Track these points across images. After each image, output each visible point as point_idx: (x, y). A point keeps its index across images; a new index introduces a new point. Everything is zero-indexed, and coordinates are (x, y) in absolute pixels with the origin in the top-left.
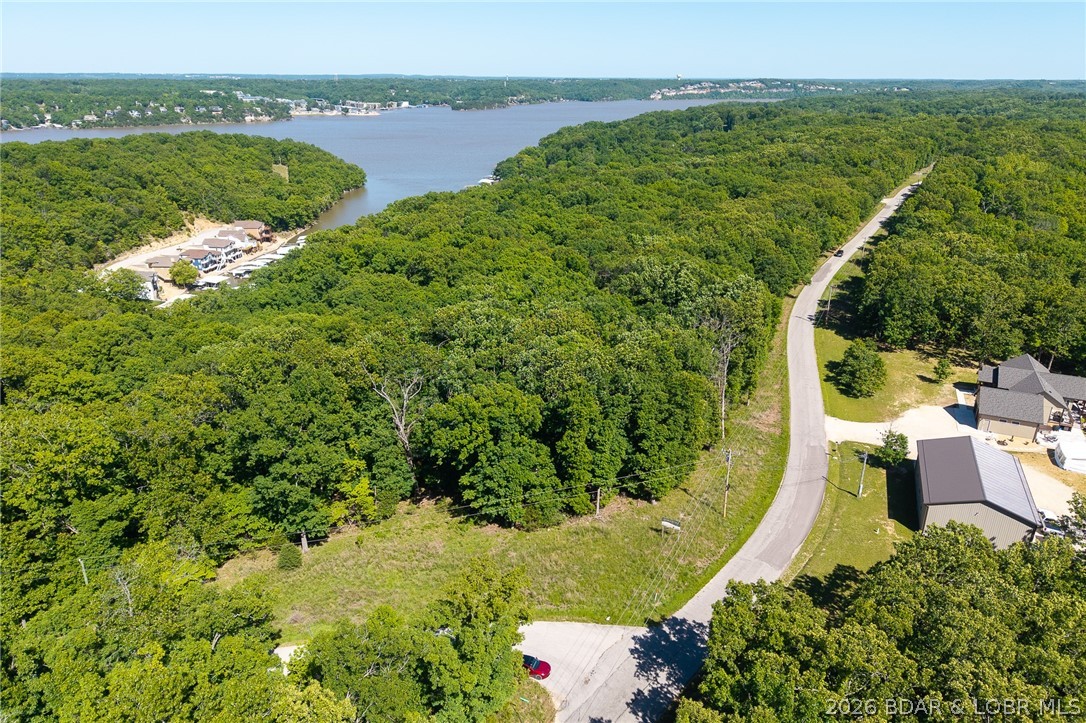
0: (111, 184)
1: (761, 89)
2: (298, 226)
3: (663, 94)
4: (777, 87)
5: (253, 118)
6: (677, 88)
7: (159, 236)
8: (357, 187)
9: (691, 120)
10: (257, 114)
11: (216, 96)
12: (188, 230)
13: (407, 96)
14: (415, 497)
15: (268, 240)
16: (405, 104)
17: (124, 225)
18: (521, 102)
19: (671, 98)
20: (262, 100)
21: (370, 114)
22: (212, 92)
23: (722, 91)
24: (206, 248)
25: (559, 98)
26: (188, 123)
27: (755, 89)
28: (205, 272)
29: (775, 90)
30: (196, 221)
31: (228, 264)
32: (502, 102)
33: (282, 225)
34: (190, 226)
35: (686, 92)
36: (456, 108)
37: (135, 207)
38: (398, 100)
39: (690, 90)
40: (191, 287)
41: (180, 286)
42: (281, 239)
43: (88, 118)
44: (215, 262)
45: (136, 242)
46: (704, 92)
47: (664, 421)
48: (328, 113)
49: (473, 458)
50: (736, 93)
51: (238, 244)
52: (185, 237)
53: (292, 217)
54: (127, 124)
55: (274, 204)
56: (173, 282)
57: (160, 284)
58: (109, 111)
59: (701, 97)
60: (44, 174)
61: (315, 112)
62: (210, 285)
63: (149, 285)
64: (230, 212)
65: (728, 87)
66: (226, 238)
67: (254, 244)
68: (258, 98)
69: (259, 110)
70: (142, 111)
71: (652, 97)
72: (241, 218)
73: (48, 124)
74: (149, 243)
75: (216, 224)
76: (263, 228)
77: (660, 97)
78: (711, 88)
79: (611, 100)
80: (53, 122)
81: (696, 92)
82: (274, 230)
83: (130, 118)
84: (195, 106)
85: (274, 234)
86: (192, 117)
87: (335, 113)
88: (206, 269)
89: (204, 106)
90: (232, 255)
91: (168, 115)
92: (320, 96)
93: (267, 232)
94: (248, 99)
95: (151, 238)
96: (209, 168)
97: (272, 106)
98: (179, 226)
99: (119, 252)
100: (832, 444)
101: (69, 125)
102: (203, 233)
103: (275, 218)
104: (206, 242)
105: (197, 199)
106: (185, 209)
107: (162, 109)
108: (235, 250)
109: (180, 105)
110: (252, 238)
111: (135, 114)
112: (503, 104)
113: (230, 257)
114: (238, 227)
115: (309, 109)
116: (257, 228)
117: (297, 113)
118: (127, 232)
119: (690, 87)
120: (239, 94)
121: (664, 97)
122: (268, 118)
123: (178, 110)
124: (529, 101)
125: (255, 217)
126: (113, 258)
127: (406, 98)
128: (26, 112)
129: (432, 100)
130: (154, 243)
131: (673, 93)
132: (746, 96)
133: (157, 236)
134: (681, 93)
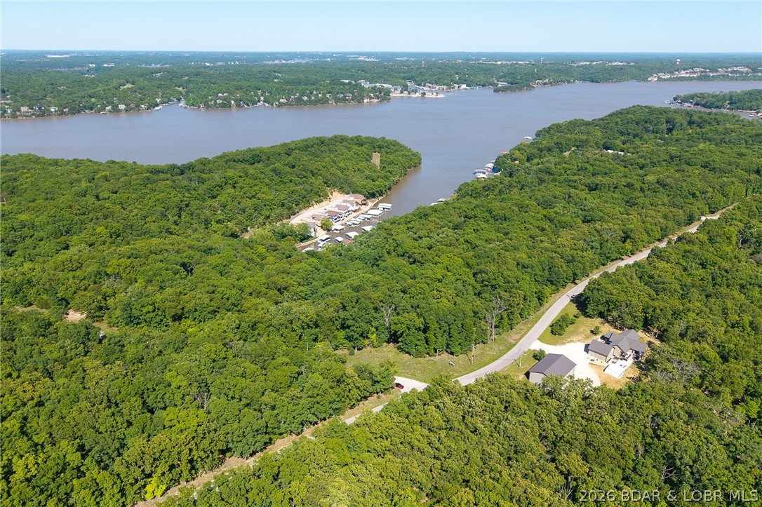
0: (300, 176)
1: (747, 73)
2: (380, 195)
3: (659, 77)
4: (761, 71)
5: (368, 100)
6: (672, 73)
7: (318, 202)
8: (415, 166)
9: (646, 122)
10: (371, 98)
11: (350, 83)
12: (330, 198)
13: (466, 80)
14: (388, 342)
15: (364, 204)
16: (464, 86)
17: (304, 197)
18: (545, 84)
19: (665, 80)
20: (375, 87)
21: (439, 96)
22: (347, 81)
23: (711, 75)
24: (336, 210)
25: (574, 81)
26: (332, 104)
27: (742, 73)
28: (335, 222)
29: (760, 75)
30: (334, 193)
31: (345, 219)
32: (530, 86)
33: (373, 196)
34: (330, 196)
35: (679, 76)
36: (496, 91)
37: (309, 188)
38: (459, 83)
39: (683, 74)
40: (329, 230)
41: (324, 230)
42: (371, 204)
43: (281, 100)
44: (340, 217)
45: (308, 204)
46: (695, 76)
47: (459, 333)
48: (413, 95)
49: (402, 334)
50: (724, 76)
51: (351, 208)
52: (328, 202)
53: (377, 192)
54: (301, 104)
55: (370, 184)
56: (322, 227)
57: (317, 227)
58: (292, 97)
59: (691, 79)
60: (273, 170)
61: (405, 94)
62: (337, 230)
63: (312, 230)
64: (349, 189)
65: (717, 71)
66: (345, 204)
67: (358, 207)
68: (373, 85)
69: (372, 95)
70: (309, 97)
71: (649, 79)
72: (353, 193)
73: (261, 102)
74: (313, 205)
75: (342, 195)
76: (363, 198)
77: (656, 79)
78: (702, 72)
79: (615, 82)
80: (264, 101)
81: (687, 75)
82: (368, 198)
83: (303, 100)
84: (338, 93)
85: (368, 201)
86: (335, 100)
87: (417, 95)
89: (342, 93)
90: (347, 214)
91: (322, 99)
92: (411, 78)
93: (365, 200)
94: (367, 85)
95: (314, 202)
96: (342, 164)
97: (380, 90)
98: (326, 197)
99: (300, 210)
100: (530, 350)
101: (272, 104)
102: (337, 200)
103: (369, 193)
104: (337, 206)
105: (335, 182)
106: (329, 187)
107: (320, 95)
108: (349, 211)
109: (329, 93)
110: (357, 204)
111: (306, 98)
112: (530, 87)
113: (346, 215)
114: (351, 198)
115: (402, 92)
116: (360, 198)
117: (395, 95)
118: (305, 201)
119: (683, 72)
120: (362, 82)
121: (660, 79)
122: (377, 100)
123: (328, 96)
124: (550, 83)
125: (360, 193)
126: (298, 213)
127: (465, 81)
128: (252, 96)
129: (482, 83)
130: (315, 206)
131: (668, 76)
132: (732, 79)
133: (317, 202)
134: (675, 76)
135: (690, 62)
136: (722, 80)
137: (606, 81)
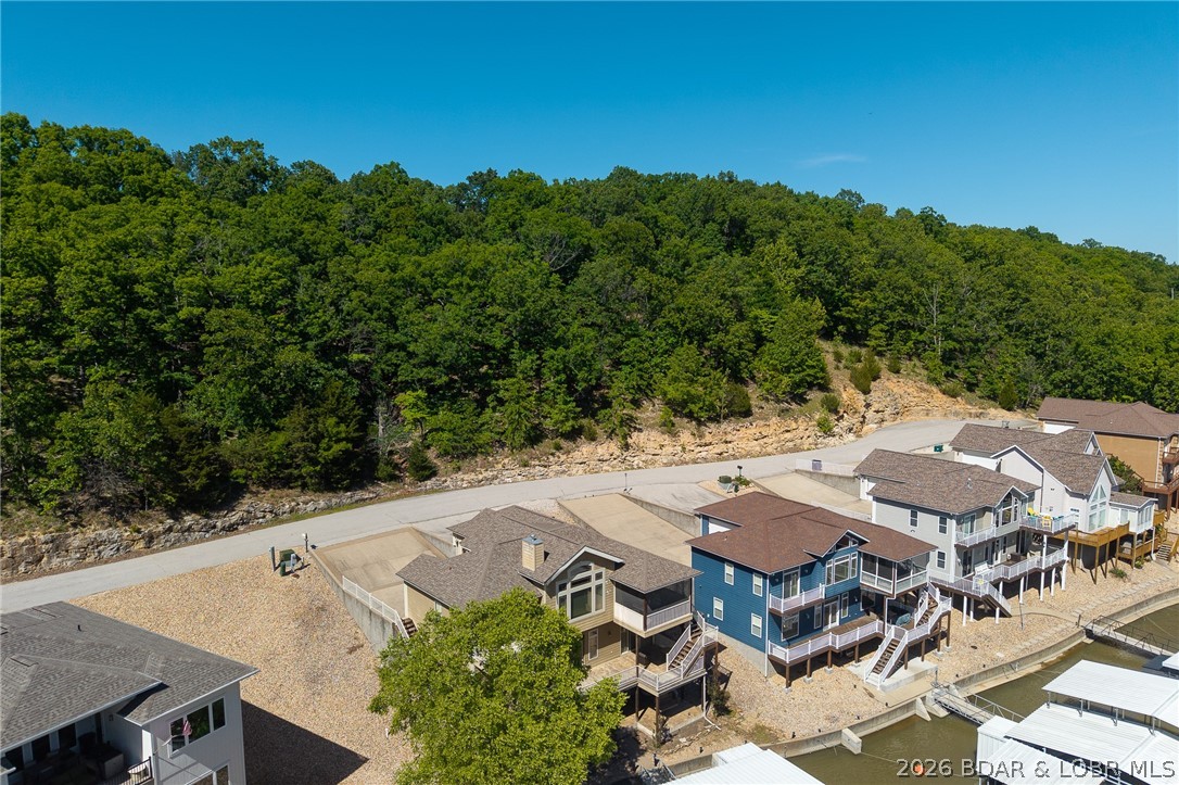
7: (687, 411)
12: (833, 407)
28: (779, 666)
31: (963, 622)
34: (847, 394)
44: (873, 604)
51: (1054, 506)
66: (989, 464)
67: (1138, 521)
75: (960, 405)
88: (785, 654)
98: (800, 388)
99: (465, 451)
104: (879, 472)
105: (910, 308)
106: (854, 337)
108: (1025, 541)
110: (1129, 485)
114: (1058, 423)
116: (1150, 438)
126: (425, 471)
130: (648, 439)
133: (681, 409)
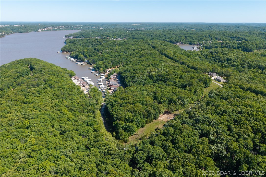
1: (64, 28)
3: (41, 30)
4: (67, 27)
6: (44, 28)
19: (44, 31)
23: (55, 29)
25: (13, 32)
27: (63, 28)
29: (67, 28)
35: (47, 29)
39: (48, 29)
59: (51, 30)
71: (39, 31)
77: (41, 31)
78: (53, 28)
79: (29, 32)
81: (49, 29)
119: (47, 28)
124: (7, 34)
131: (44, 30)
132: (61, 30)
134: (46, 29)
135: (44, 26)
136: (59, 30)
137: (25, 32)
